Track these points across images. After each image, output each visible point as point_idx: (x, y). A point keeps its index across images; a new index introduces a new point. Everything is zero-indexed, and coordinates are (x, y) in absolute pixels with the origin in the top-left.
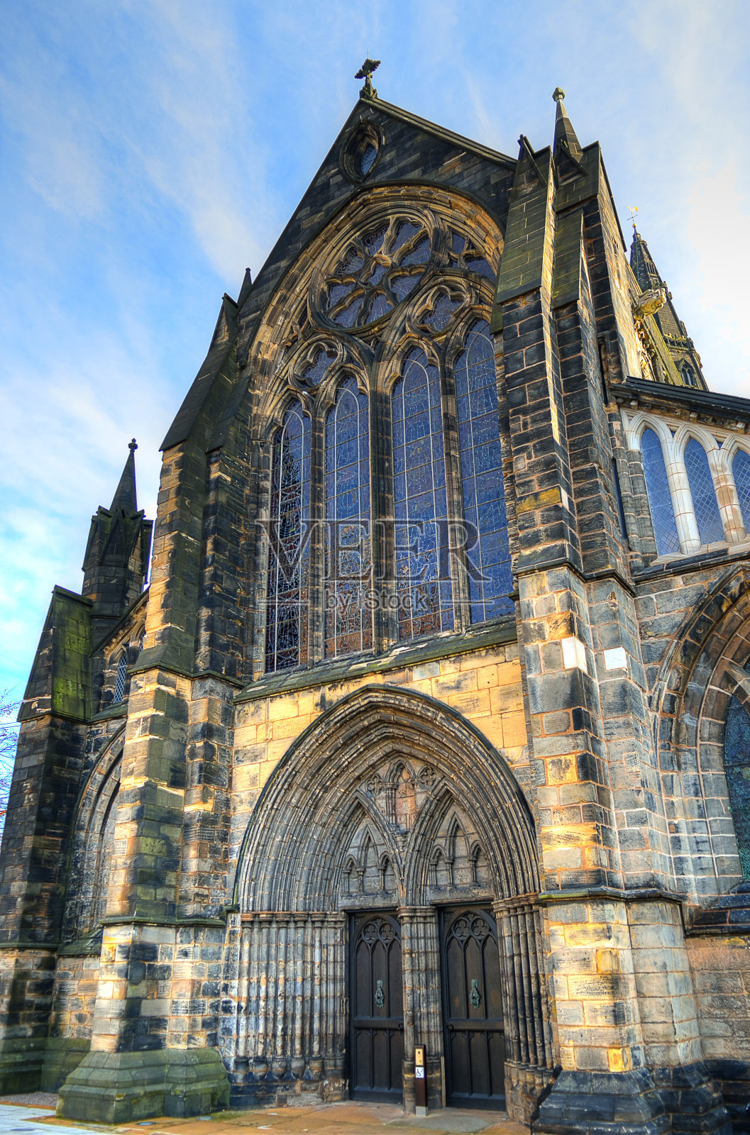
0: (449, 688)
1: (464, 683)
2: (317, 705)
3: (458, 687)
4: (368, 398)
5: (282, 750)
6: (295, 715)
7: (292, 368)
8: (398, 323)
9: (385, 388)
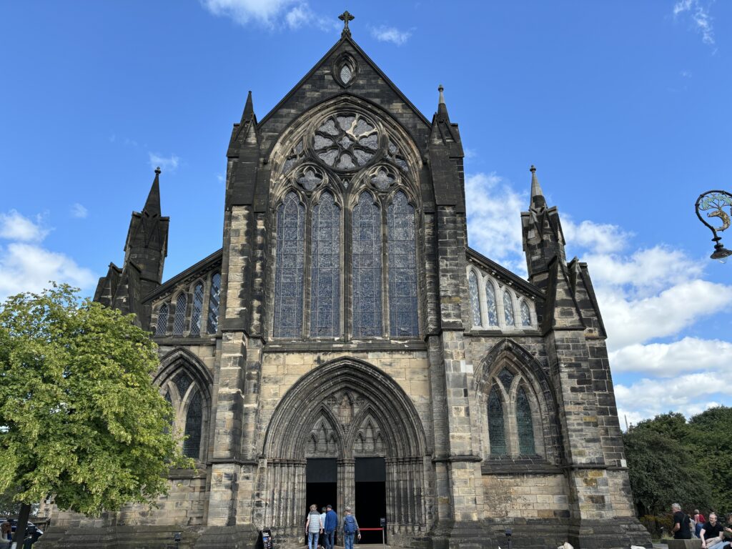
0: (386, 365)
1: (393, 364)
2: (315, 361)
3: (390, 365)
4: (340, 209)
5: (294, 380)
6: (302, 364)
7: (294, 174)
8: (361, 177)
9: (351, 208)
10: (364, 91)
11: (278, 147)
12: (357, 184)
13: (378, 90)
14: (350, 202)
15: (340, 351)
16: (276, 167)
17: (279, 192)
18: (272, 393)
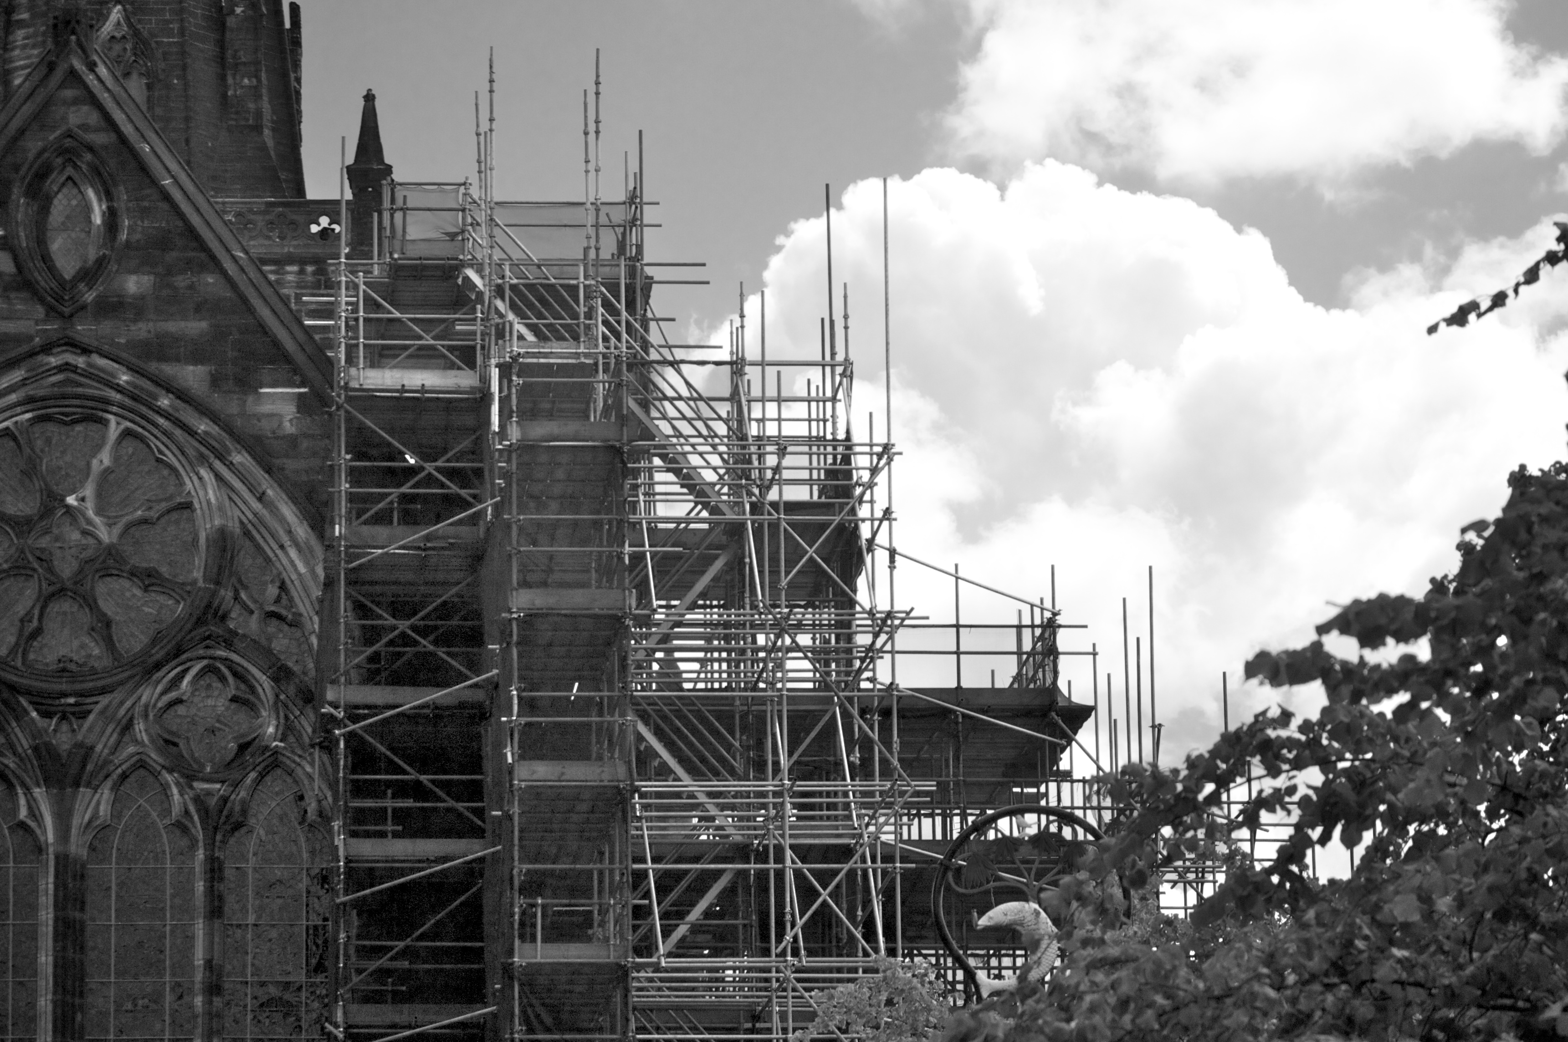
4: (39, 849)
8: (122, 712)
9: (82, 847)
10: (142, 330)
12: (107, 739)
13: (204, 325)
14: (76, 822)
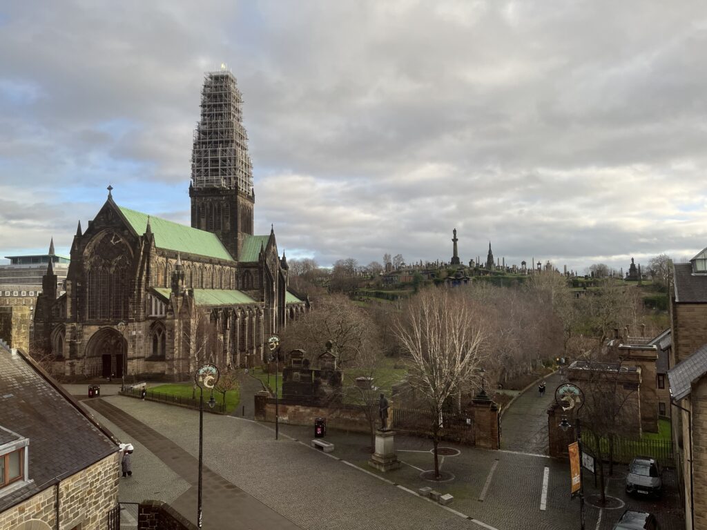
0: (119, 329)
1: (121, 328)
2: (99, 328)
5: (92, 334)
6: (94, 329)
7: (92, 260)
9: (112, 273)
11: (86, 250)
12: (113, 263)
13: (120, 225)
15: (105, 325)
16: (86, 257)
17: (88, 267)
18: (87, 338)
